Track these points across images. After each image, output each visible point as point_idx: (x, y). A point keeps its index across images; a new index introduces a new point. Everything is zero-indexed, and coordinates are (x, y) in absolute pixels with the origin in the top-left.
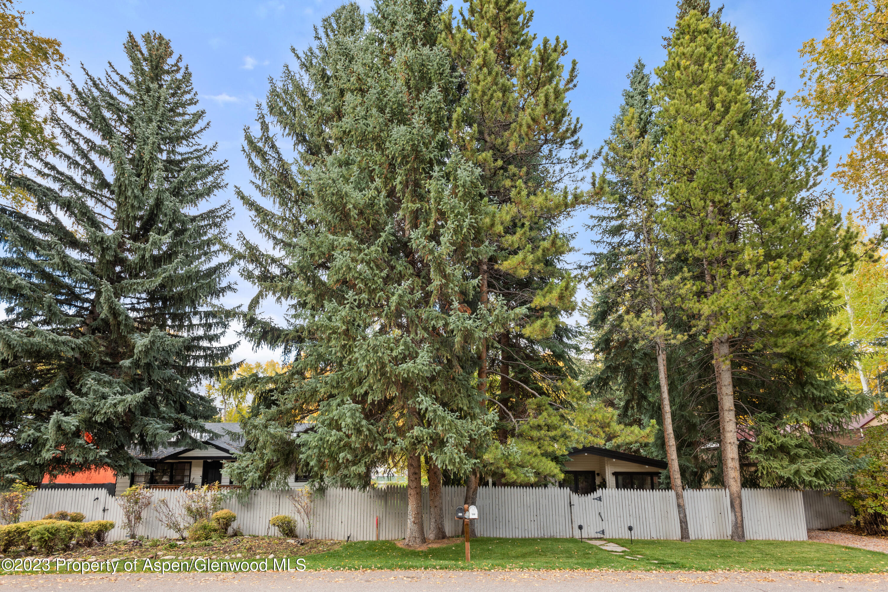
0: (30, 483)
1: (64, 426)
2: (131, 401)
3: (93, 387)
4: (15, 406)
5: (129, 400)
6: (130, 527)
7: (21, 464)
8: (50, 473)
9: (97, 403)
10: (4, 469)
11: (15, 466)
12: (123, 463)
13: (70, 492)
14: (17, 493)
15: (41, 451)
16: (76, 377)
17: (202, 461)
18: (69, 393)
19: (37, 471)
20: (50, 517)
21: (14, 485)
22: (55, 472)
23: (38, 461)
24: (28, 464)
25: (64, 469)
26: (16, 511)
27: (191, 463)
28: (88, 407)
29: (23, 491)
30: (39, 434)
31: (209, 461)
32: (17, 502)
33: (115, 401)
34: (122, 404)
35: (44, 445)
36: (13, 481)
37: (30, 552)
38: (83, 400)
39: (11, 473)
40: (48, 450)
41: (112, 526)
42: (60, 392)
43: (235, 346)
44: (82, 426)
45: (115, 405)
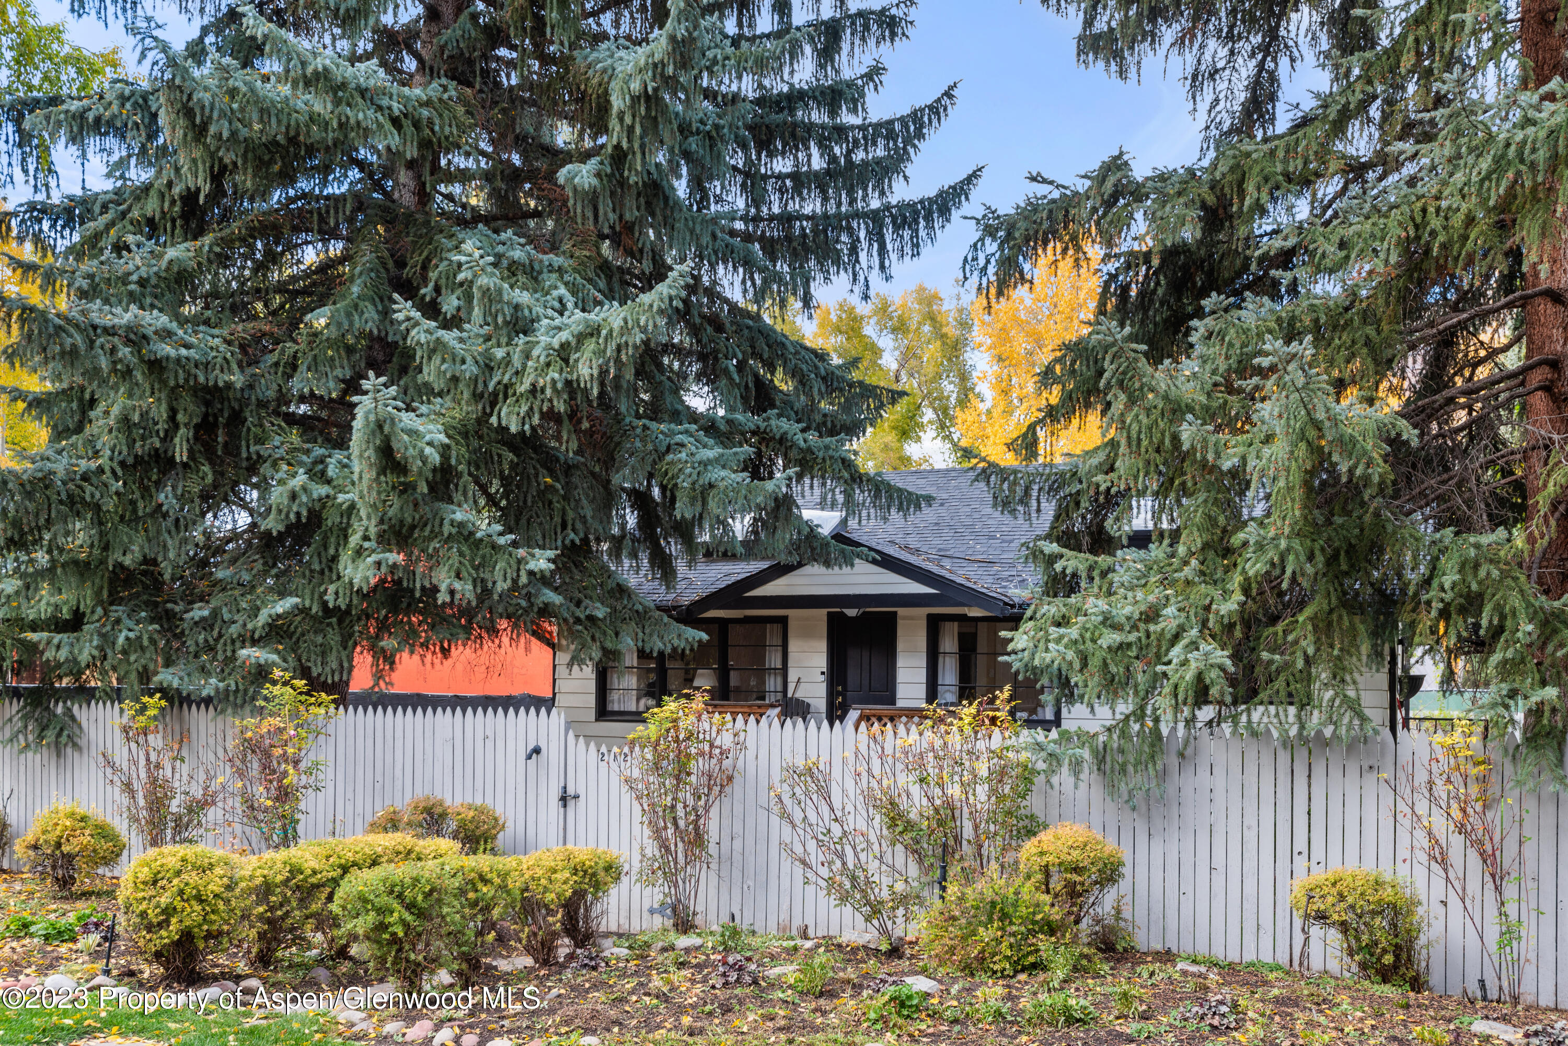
0: (316, 685)
1: (402, 444)
2: (625, 329)
3: (483, 281)
4: (237, 379)
5: (617, 323)
6: (671, 877)
7: (279, 609)
8: (372, 648)
9: (500, 353)
10: (234, 630)
11: (263, 617)
12: (600, 612)
13: (444, 720)
14: (276, 722)
15: (335, 559)
16: (417, 259)
17: (824, 612)
18: (404, 310)
19: (333, 637)
20: (392, 824)
21: (269, 689)
22: (388, 643)
23: (330, 598)
24: (303, 611)
25: (414, 633)
26: (284, 794)
27: (784, 621)
28: (470, 369)
29: (294, 715)
30: (322, 490)
31: (852, 612)
32: (285, 758)
33: (564, 336)
34: (590, 346)
35: (344, 533)
36: (261, 674)
37: (345, 967)
38: (449, 337)
39: (254, 642)
40: (359, 552)
41: (613, 870)
42: (368, 320)
43: (936, 110)
44: (460, 455)
45: (564, 353)
